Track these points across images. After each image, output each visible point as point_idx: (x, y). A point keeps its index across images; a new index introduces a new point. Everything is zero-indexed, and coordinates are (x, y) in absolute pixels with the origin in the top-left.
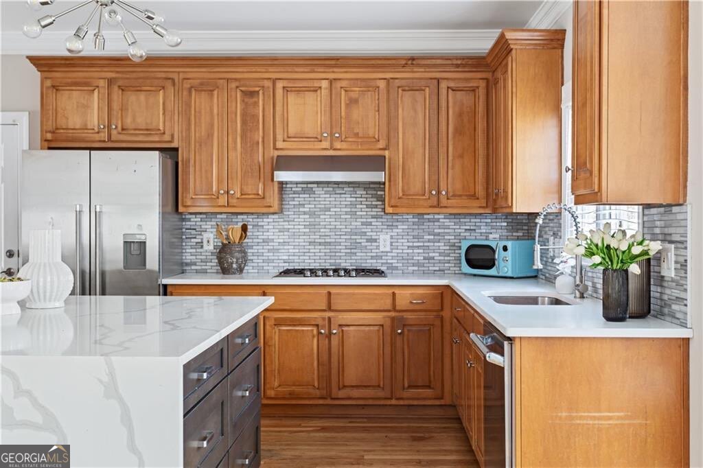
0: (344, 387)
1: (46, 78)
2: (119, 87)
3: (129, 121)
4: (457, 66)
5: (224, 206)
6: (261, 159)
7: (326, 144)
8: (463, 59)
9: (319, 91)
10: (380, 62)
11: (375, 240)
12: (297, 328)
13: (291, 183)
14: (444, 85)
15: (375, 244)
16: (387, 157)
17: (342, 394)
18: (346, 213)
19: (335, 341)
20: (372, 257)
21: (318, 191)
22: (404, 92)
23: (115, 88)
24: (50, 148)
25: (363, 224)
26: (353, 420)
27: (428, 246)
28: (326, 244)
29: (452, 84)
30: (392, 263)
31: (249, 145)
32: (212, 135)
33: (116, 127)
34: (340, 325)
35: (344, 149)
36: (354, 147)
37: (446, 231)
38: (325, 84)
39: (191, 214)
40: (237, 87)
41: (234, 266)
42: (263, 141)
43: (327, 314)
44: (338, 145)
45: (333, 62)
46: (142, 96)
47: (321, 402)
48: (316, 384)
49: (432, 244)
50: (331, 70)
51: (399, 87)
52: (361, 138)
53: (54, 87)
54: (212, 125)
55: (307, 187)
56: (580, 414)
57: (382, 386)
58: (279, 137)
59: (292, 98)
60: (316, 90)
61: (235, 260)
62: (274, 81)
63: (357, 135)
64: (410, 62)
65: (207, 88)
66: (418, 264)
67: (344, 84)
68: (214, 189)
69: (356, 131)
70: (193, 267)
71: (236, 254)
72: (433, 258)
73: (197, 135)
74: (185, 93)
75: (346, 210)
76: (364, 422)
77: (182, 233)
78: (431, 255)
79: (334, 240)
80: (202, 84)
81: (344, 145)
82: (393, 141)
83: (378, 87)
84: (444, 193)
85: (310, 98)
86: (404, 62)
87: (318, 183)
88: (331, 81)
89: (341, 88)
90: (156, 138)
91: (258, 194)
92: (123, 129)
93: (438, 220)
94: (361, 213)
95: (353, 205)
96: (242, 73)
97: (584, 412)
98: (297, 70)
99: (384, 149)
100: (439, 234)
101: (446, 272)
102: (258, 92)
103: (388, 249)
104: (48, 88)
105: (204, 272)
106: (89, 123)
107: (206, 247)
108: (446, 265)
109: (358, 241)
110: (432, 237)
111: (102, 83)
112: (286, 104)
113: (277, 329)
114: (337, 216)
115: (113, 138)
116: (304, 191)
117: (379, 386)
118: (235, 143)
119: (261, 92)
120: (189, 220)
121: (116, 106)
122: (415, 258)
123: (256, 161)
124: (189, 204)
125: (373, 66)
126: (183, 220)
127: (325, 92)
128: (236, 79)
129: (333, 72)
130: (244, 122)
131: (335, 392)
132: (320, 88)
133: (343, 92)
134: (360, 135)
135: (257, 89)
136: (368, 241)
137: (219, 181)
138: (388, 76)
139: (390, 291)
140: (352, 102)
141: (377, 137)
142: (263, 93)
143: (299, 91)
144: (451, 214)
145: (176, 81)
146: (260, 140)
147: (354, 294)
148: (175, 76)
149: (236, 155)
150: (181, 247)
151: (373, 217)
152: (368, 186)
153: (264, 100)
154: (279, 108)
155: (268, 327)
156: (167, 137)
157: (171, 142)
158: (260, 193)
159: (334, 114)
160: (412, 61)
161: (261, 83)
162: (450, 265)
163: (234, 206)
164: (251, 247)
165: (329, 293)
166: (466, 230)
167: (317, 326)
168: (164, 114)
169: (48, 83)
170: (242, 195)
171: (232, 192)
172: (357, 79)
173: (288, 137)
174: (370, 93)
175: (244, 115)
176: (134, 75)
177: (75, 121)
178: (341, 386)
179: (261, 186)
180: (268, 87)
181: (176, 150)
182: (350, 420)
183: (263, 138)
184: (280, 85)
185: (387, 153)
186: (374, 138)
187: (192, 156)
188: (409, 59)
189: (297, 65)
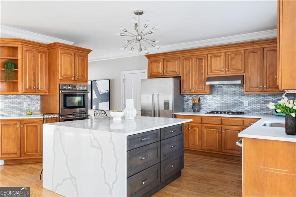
0: (227, 149)
1: (149, 60)
2: (166, 61)
3: (168, 70)
4: (271, 42)
5: (193, 92)
6: (203, 78)
7: (223, 73)
8: (273, 40)
9: (221, 56)
10: (241, 45)
11: (243, 103)
12: (212, 129)
13: (215, 85)
14: (265, 50)
15: (243, 104)
16: (244, 76)
17: (226, 151)
18: (233, 94)
19: (223, 134)
20: (242, 108)
21: (224, 87)
22: (251, 54)
23: (165, 61)
24: (150, 78)
25: (238, 97)
26: (229, 160)
27: (262, 105)
28: (226, 104)
29: (268, 49)
30: (248, 110)
31: (200, 74)
32: (190, 72)
33: (165, 72)
34: (225, 130)
35: (229, 74)
36: (233, 73)
37: (269, 100)
38: (223, 54)
39: (186, 95)
40: (197, 58)
41: (196, 110)
42: (204, 73)
43: (221, 126)
44: (227, 72)
45: (226, 47)
46: (171, 63)
47: (219, 153)
48: (217, 147)
49: (264, 104)
50: (225, 49)
51: (248, 52)
52: (235, 70)
53: (151, 62)
54: (190, 69)
55: (220, 86)
56: (269, 168)
57: (239, 150)
58: (209, 71)
59: (213, 59)
60: (220, 56)
61: (196, 108)
62: (207, 55)
63: (234, 69)
64: (252, 43)
65: (188, 59)
66: (258, 111)
67: (229, 53)
68: (190, 87)
69: (233, 68)
70: (187, 110)
71: (197, 106)
72: (264, 109)
73: (186, 72)
74: (182, 61)
75: (232, 93)
76: (234, 161)
77: (184, 100)
78: (263, 108)
79: (228, 103)
80: (187, 58)
81: (229, 73)
82: (246, 70)
83: (241, 53)
84: (265, 87)
85: (218, 59)
86: (250, 44)
87: (223, 85)
88: (225, 53)
89: (229, 54)
90: (175, 74)
91: (203, 89)
92: (167, 72)
93: (266, 96)
94: (238, 94)
95: (235, 91)
96: (198, 53)
97: (270, 168)
98: (214, 50)
99: (243, 73)
100: (266, 101)
101: (269, 114)
102: (203, 58)
103: (247, 105)
104: (149, 63)
105: (190, 111)
106: (159, 71)
107: (190, 104)
108: (269, 111)
109: (237, 103)
110: (264, 102)
111: (162, 60)
112: (211, 61)
113: (205, 129)
114: (230, 95)
115: (165, 75)
116: (219, 87)
117: (238, 150)
118: (196, 74)
119: (204, 58)
120: (186, 96)
121: (165, 66)
122: (257, 109)
123: (202, 79)
124: (183, 92)
125: (239, 46)
126: (184, 97)
127: (223, 56)
128: (196, 55)
129: (226, 50)
130: (199, 68)
131: (223, 150)
132: (222, 55)
133: (229, 56)
134: (235, 69)
135: (202, 57)
136: (240, 103)
137: (192, 85)
138: (245, 49)
139: (242, 119)
140: (232, 59)
141: (241, 69)
142: (204, 59)
143: (215, 57)
144: (271, 94)
145: (180, 57)
146: (203, 73)
147: (230, 120)
148: (180, 56)
149: (197, 78)
150: (183, 104)
151: (242, 95)
152: (240, 85)
153: (204, 61)
154: (209, 63)
155: (203, 129)
156: (178, 74)
157: (178, 75)
158: (203, 88)
159: (226, 63)
160: (253, 43)
161: (203, 56)
162: (271, 112)
163: (196, 92)
164: (203, 104)
165: (222, 119)
166: (277, 99)
167: (218, 129)
168: (177, 67)
169: (150, 61)
170: (198, 89)
171: (195, 88)
172: (234, 51)
173: (212, 71)
174: (238, 55)
175: (199, 66)
176: (169, 57)
177: (155, 71)
178: (225, 149)
179: (203, 86)
180: (206, 57)
181: (180, 77)
182: (228, 160)
183: (204, 72)
184: (209, 55)
185: (244, 74)
186: (240, 69)
187: (184, 78)
188: (252, 42)
189: (214, 49)
